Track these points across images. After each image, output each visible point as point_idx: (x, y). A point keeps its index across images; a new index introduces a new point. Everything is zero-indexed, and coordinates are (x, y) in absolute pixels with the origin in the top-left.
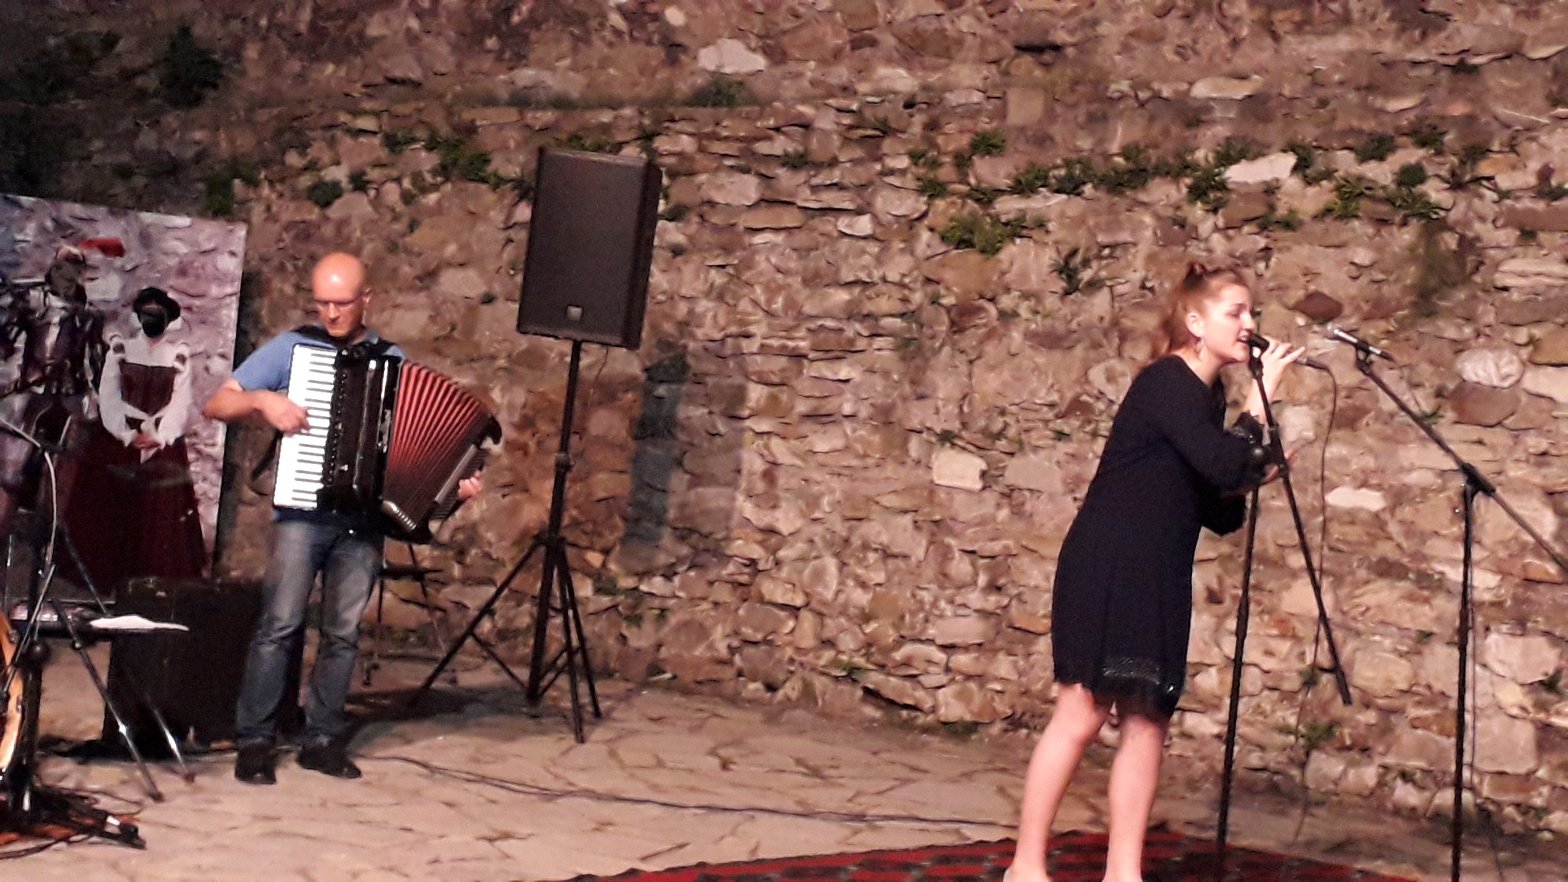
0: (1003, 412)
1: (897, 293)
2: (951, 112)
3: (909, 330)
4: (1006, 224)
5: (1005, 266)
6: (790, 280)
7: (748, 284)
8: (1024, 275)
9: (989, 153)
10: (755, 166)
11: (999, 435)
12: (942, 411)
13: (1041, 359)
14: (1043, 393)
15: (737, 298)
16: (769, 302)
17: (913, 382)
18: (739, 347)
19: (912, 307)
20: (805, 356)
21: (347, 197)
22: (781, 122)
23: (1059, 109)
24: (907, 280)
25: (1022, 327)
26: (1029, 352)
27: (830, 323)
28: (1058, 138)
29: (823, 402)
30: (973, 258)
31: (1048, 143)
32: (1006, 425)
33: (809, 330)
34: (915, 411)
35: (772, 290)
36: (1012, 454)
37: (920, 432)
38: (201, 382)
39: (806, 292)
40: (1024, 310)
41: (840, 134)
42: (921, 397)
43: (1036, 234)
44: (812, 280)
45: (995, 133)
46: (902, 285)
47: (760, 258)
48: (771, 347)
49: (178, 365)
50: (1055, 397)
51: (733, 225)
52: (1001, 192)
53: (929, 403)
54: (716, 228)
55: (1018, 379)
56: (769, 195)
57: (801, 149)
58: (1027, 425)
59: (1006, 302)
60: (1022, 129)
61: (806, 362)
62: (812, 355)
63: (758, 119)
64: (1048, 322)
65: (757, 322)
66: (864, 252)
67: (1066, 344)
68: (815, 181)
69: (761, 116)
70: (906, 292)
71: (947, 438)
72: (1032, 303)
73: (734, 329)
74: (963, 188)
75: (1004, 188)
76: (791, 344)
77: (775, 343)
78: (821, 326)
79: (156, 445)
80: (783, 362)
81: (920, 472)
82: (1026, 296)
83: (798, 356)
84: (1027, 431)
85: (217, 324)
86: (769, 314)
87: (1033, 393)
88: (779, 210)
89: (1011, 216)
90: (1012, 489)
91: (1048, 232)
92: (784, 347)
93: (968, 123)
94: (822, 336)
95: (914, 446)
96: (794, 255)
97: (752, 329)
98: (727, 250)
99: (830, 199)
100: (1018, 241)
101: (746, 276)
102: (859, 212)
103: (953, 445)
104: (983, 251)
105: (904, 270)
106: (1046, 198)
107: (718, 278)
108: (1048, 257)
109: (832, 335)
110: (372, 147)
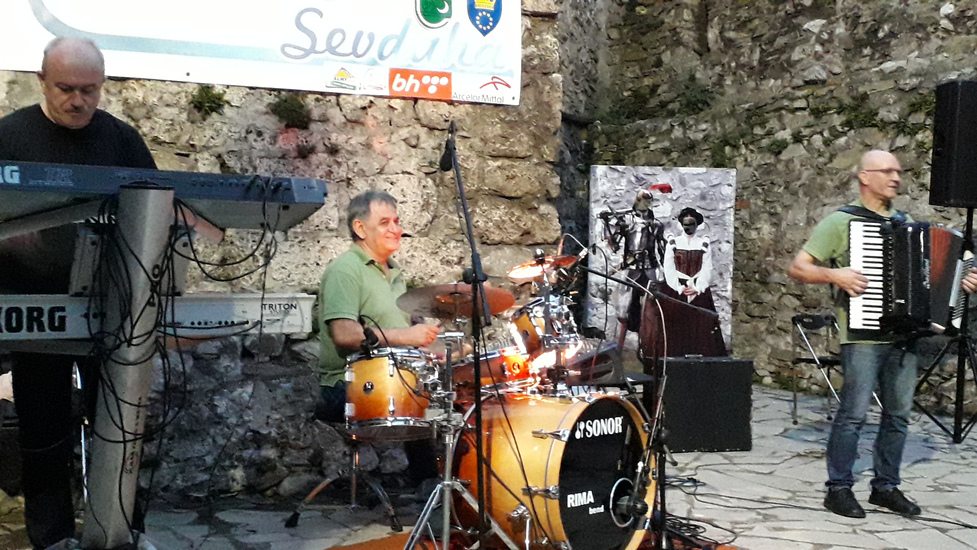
21: (791, 147)
38: (717, 257)
49: (704, 249)
79: (696, 293)
85: (724, 225)
110: (804, 117)
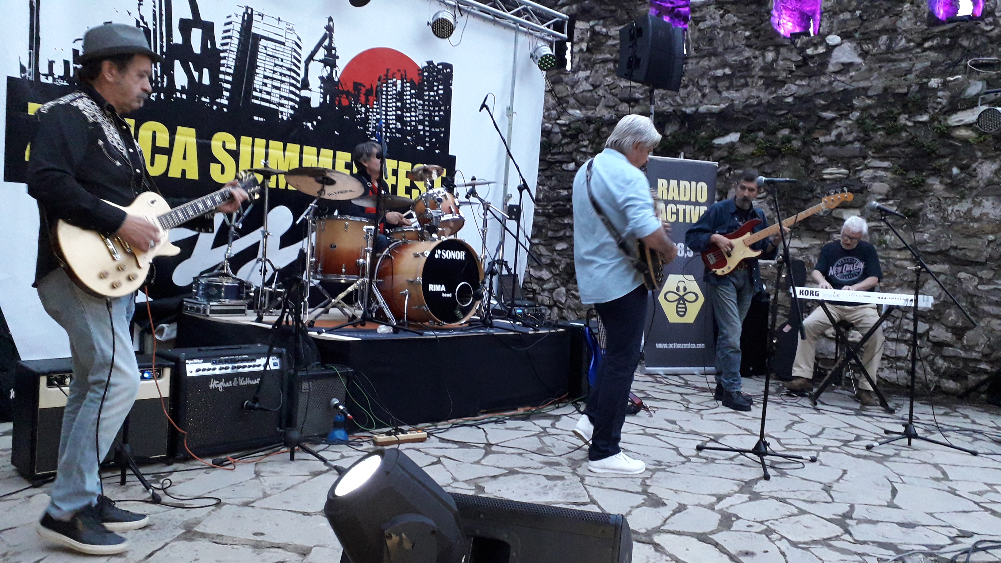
6: (545, 188)
27: (560, 203)
33: (553, 206)
39: (551, 192)
41: (562, 134)
44: (553, 187)
61: (552, 218)
68: (553, 151)
76: (546, 211)
78: (557, 204)
80: (543, 218)
94: (557, 207)
96: (546, 179)
99: (559, 158)
102: (570, 162)
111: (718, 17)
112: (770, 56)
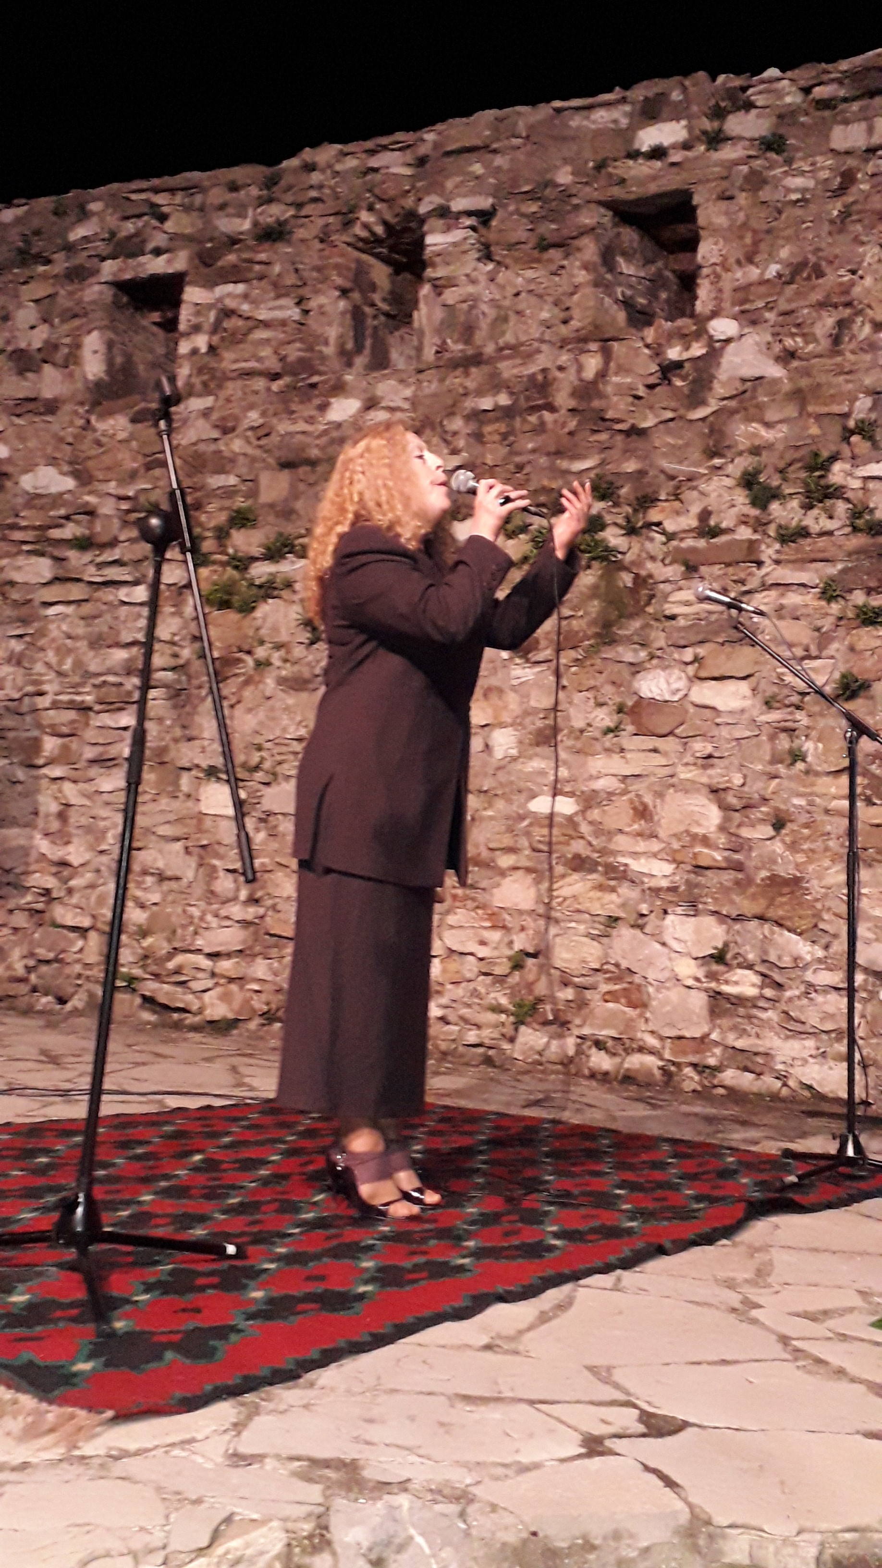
0: (259, 748)
1: (169, 650)
2: (213, 493)
3: (179, 681)
4: (260, 587)
5: (259, 622)
6: (79, 644)
7: (42, 649)
8: (275, 629)
9: (243, 526)
10: (50, 549)
11: (257, 768)
12: (208, 749)
13: (290, 701)
14: (292, 729)
15: (33, 661)
16: (61, 663)
17: (184, 727)
18: (35, 704)
19: (181, 662)
20: (90, 709)
22: (71, 511)
23: (302, 487)
24: (176, 638)
25: (275, 673)
26: (282, 695)
27: (111, 679)
28: (302, 512)
29: (109, 748)
30: (232, 616)
31: (294, 517)
32: (263, 759)
33: (94, 686)
34: (184, 750)
35: (63, 652)
36: (267, 784)
37: (189, 769)
39: (91, 654)
40: (276, 658)
41: (120, 518)
42: (190, 739)
43: (284, 593)
44: (97, 643)
45: (249, 510)
46: (173, 643)
47: (52, 627)
48: (61, 702)
50: (303, 732)
51: (30, 601)
52: (254, 559)
53: (197, 742)
54: (16, 604)
55: (273, 719)
56: (61, 573)
57: (87, 532)
58: (279, 758)
59: (261, 652)
60: (272, 506)
61: (92, 714)
62: (97, 707)
63: (52, 509)
64: (296, 668)
65: (50, 681)
66: (139, 616)
67: (311, 686)
68: (99, 559)
69: (54, 506)
70: (176, 648)
71: (211, 772)
72: (282, 652)
73: (30, 689)
74: (225, 558)
75: (257, 555)
76: (78, 698)
77: (64, 698)
78: (104, 682)
80: (72, 715)
81: (190, 804)
82: (278, 647)
83: (85, 709)
84: (280, 763)
86: (60, 674)
87: (284, 730)
88: (69, 585)
89: (263, 580)
90: (269, 814)
91: (294, 592)
92: (72, 702)
93: (227, 503)
94: (104, 690)
95: (185, 781)
96: (82, 623)
97: (46, 687)
98: (25, 621)
99: (113, 573)
100: (270, 601)
101: (42, 642)
102: (136, 583)
103: (219, 779)
104: (240, 610)
105: (174, 628)
106: (293, 562)
107: (17, 646)
108: (294, 613)
109: (114, 689)
111: (483, 279)
112: (592, 364)
